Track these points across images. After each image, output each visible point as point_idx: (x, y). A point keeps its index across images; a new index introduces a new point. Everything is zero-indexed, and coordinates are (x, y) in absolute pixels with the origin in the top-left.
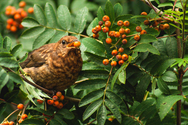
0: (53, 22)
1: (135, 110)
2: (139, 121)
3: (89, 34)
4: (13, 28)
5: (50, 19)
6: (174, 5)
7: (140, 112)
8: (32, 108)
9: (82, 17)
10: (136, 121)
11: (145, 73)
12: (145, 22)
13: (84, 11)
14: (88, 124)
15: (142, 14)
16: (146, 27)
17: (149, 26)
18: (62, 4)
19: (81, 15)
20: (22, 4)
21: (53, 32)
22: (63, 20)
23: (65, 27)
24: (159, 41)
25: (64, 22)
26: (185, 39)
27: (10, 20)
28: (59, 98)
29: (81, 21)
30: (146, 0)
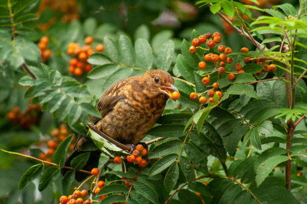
0: (129, 59)
1: (235, 171)
2: (240, 183)
3: (175, 74)
4: (78, 71)
5: (127, 55)
6: (282, 40)
7: (242, 173)
8: (107, 172)
9: (166, 53)
10: (236, 184)
12: (245, 60)
13: (169, 45)
14: (178, 189)
15: (242, 51)
18: (140, 38)
19: (166, 50)
20: (88, 40)
21: (129, 71)
22: (142, 56)
23: (145, 65)
24: (265, 84)
25: (143, 59)
26: (294, 84)
27: (73, 61)
28: (141, 151)
29: (165, 58)
30: (247, 34)
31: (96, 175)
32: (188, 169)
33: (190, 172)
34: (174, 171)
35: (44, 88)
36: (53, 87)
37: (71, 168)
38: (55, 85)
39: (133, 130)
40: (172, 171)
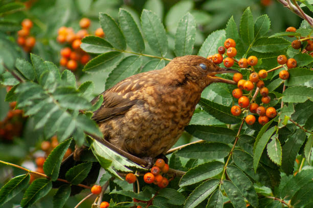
2: (290, 206)
8: (115, 191)
9: (186, 33)
10: (286, 207)
11: (298, 128)
12: (294, 44)
13: (188, 22)
15: (288, 31)
16: (297, 52)
17: (301, 51)
19: (184, 28)
22: (153, 37)
27: (66, 51)
28: (161, 168)
30: (294, 6)
31: (96, 194)
32: (236, 196)
33: (238, 200)
34: (217, 200)
35: (31, 96)
36: (43, 95)
37: (66, 181)
38: (46, 92)
39: (149, 144)
40: (214, 200)
